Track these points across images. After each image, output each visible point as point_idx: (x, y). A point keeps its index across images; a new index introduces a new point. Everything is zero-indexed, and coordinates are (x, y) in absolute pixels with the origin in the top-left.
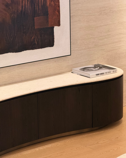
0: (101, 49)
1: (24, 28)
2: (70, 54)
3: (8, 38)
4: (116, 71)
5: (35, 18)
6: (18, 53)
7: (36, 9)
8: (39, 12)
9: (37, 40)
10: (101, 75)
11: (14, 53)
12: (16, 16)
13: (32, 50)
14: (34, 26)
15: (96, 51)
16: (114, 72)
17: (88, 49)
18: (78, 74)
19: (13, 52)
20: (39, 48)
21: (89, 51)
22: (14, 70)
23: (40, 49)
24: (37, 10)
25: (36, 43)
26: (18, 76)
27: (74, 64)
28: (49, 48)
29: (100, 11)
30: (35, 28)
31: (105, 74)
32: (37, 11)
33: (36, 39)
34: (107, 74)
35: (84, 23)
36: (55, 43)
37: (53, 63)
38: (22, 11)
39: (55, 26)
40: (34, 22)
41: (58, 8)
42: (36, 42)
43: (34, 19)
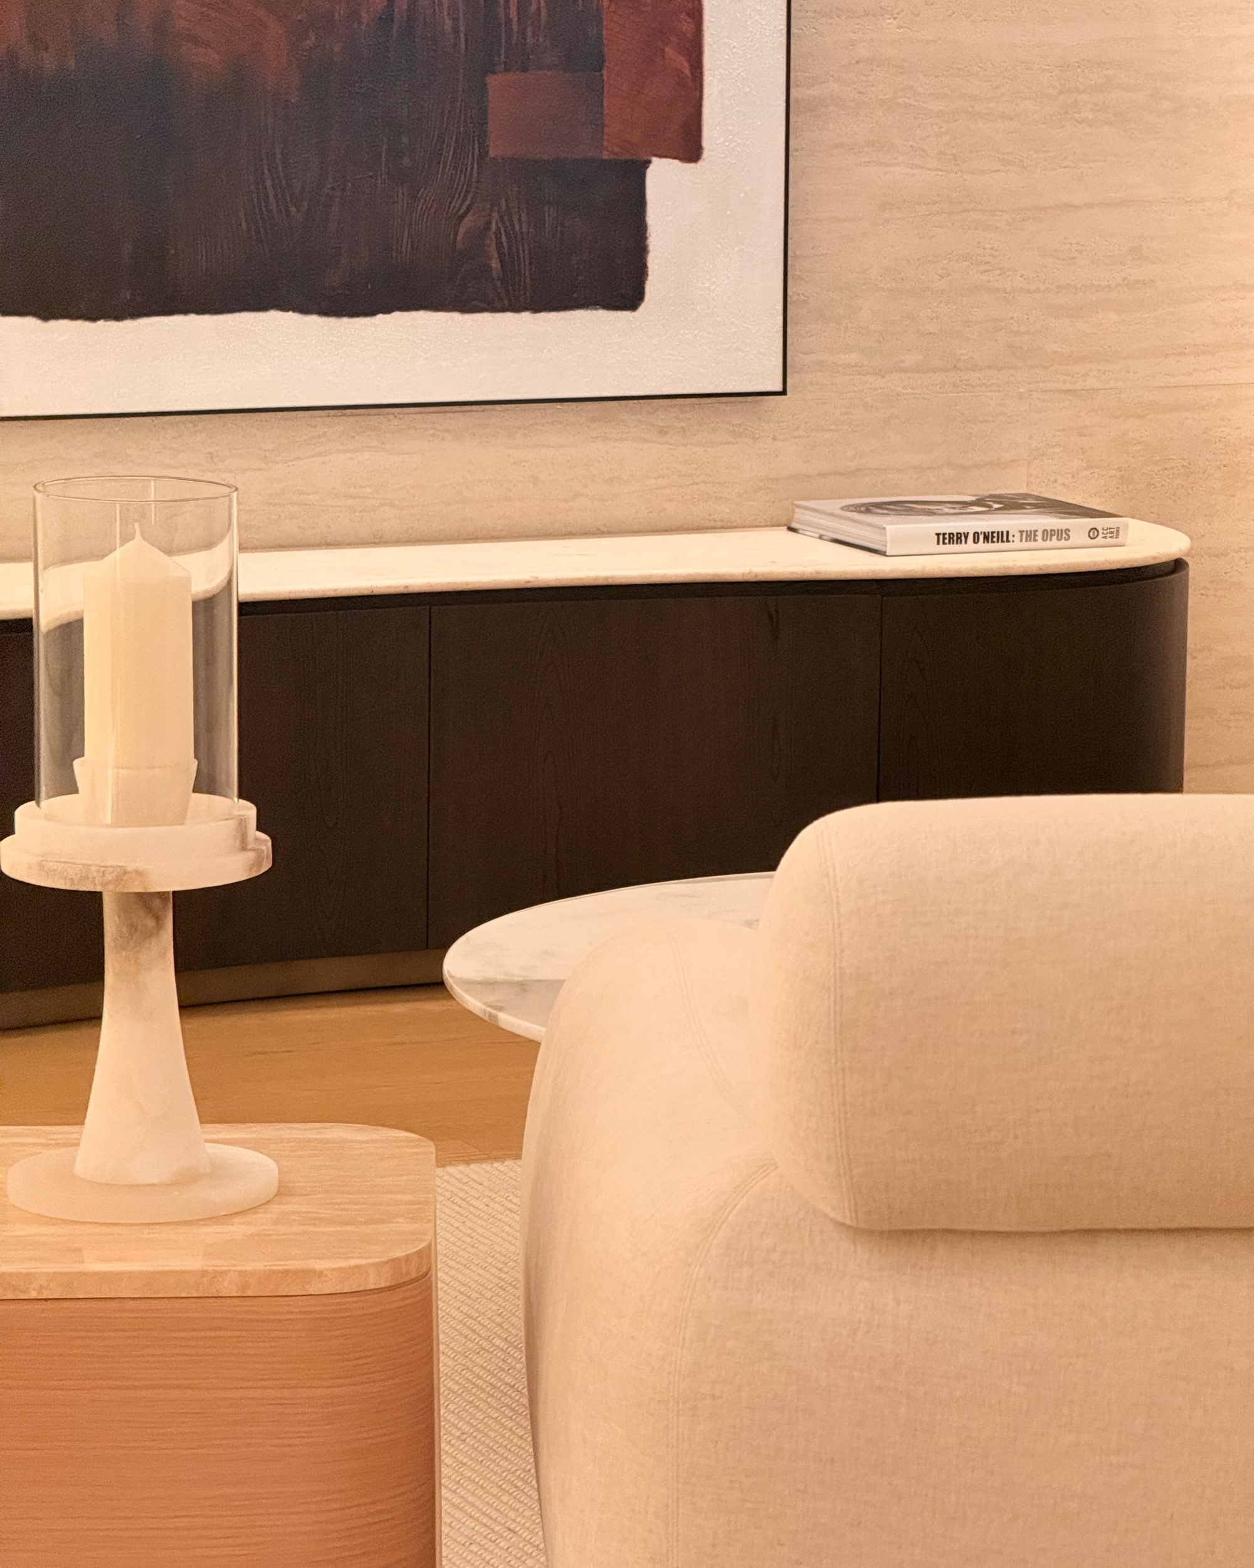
0: (1069, 386)
1: (405, 140)
2: (779, 388)
3: (272, 200)
4: (1115, 533)
5: (492, 81)
6: (345, 320)
7: (507, 15)
8: (530, 40)
9: (499, 244)
10: (981, 545)
11: (314, 319)
12: (337, 49)
13: (456, 315)
14: (483, 136)
15: (1021, 397)
16: (1100, 540)
17: (944, 370)
18: (821, 537)
19: (304, 310)
20: (516, 308)
21: (954, 385)
22: (320, 454)
23: (526, 315)
24: (509, 21)
25: (495, 264)
26: (350, 502)
27: (823, 475)
28: (601, 314)
29: (1061, 93)
30: (492, 154)
31: (1016, 543)
32: (509, 31)
33: (498, 233)
34: (1032, 544)
35: (917, 166)
36: (650, 287)
37: (645, 440)
38: (386, 19)
39: (655, 160)
40: (483, 111)
41: (687, 27)
42: (496, 255)
43: (484, 87)
